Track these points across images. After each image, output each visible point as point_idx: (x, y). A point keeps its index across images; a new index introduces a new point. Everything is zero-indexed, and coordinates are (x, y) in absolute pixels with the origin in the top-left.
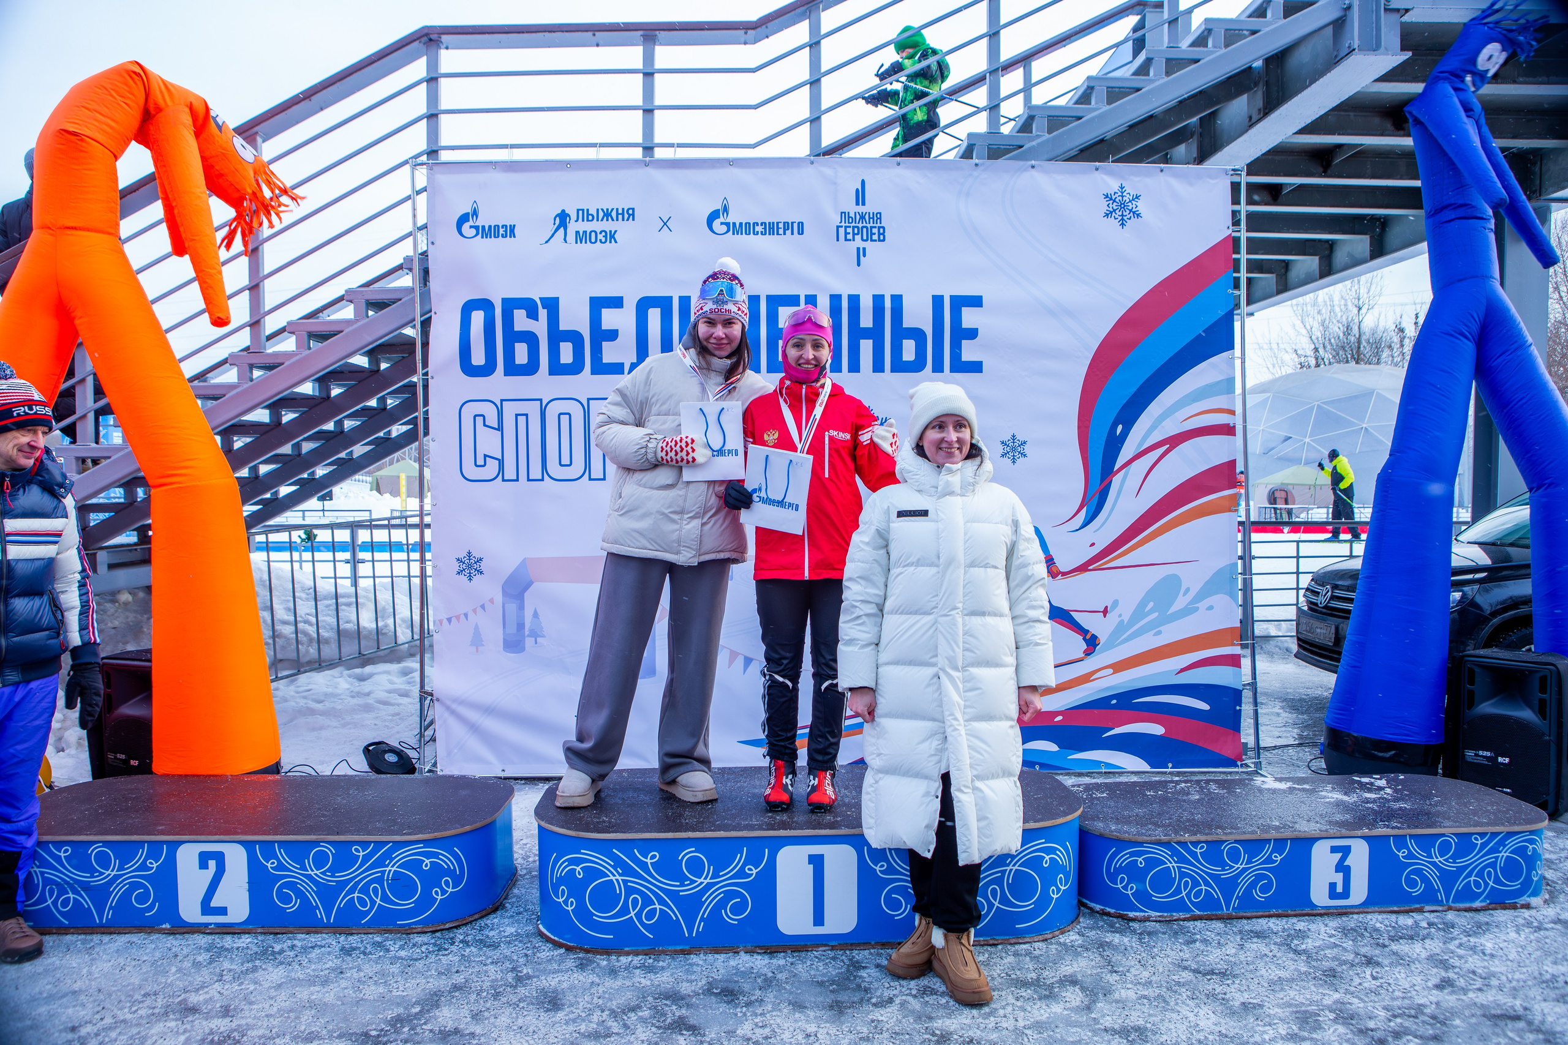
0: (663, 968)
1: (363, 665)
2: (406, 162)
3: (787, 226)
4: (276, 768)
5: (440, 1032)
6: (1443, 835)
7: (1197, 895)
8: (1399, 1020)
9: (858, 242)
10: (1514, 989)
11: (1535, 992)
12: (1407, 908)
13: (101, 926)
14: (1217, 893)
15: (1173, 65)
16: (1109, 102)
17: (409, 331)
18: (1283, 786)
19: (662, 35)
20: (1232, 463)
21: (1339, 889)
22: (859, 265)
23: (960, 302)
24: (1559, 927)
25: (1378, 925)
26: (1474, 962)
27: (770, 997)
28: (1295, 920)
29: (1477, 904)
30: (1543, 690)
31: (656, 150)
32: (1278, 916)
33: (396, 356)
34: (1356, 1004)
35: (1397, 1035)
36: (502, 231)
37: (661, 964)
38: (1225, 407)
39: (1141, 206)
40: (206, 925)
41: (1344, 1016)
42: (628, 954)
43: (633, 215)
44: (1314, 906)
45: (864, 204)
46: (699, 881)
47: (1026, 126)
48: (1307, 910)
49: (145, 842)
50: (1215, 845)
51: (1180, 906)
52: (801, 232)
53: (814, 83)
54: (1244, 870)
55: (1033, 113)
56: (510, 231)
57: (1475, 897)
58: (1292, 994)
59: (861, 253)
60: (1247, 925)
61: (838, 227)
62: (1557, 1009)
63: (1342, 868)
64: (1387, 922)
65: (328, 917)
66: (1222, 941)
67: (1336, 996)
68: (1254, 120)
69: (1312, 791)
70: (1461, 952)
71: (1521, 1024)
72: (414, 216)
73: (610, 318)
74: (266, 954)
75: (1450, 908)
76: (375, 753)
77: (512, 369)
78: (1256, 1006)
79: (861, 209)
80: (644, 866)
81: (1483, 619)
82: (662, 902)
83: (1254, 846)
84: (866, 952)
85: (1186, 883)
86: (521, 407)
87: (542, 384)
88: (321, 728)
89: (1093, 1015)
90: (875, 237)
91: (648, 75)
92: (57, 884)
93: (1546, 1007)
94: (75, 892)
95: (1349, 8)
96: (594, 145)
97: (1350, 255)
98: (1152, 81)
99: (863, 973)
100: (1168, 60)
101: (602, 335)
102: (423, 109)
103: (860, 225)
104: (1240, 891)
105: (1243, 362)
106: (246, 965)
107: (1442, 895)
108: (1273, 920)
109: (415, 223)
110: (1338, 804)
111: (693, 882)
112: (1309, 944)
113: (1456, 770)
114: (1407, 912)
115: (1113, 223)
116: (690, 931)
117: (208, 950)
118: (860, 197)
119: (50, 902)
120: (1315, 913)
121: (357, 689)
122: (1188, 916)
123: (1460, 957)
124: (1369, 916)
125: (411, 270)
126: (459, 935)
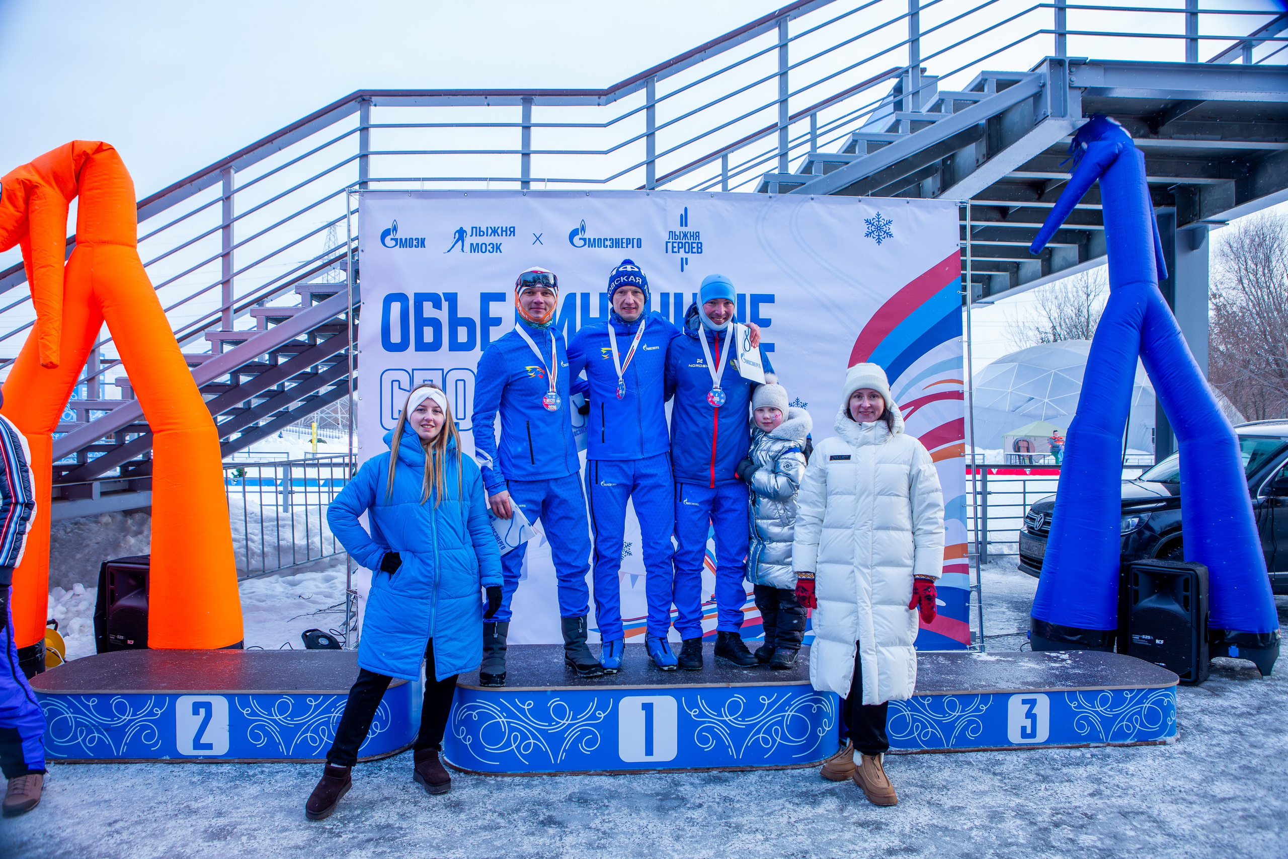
0: (536, 785)
1: (294, 574)
2: (343, 190)
3: (629, 241)
4: (240, 645)
5: (377, 826)
6: (1103, 691)
7: (926, 735)
8: (1059, 816)
9: (682, 253)
10: (1144, 796)
11: (1158, 798)
12: (1077, 745)
13: (118, 757)
14: (940, 734)
15: (916, 125)
16: (868, 153)
17: (342, 316)
18: (993, 658)
19: (537, 99)
20: (961, 421)
21: (1029, 731)
22: (682, 270)
23: (758, 299)
24: (1183, 756)
25: (1056, 756)
26: (1120, 779)
27: (614, 802)
28: (996, 753)
29: (1128, 742)
30: (1186, 590)
31: (531, 183)
32: (984, 751)
33: (329, 334)
34: (1031, 806)
35: (1057, 825)
36: (415, 243)
37: (535, 783)
38: (956, 378)
39: (893, 229)
40: (197, 757)
41: (1021, 813)
42: (509, 776)
43: (514, 232)
44: (1010, 743)
45: (686, 225)
46: (563, 722)
47: (807, 169)
48: (1006, 746)
49: (152, 695)
50: (938, 698)
51: (913, 743)
52: (639, 246)
53: (650, 135)
54: (959, 717)
55: (812, 159)
56: (422, 243)
57: (1127, 736)
58: (988, 800)
59: (684, 262)
60: (961, 757)
61: (667, 243)
62: (1170, 808)
63: (1030, 715)
64: (1062, 754)
65: (288, 751)
66: (942, 767)
67: (1018, 801)
68: (980, 162)
69: (1015, 662)
70: (1110, 773)
71: (1143, 817)
72: (349, 230)
73: (495, 310)
74: (242, 776)
75: (1109, 745)
76: (311, 638)
77: (421, 346)
78: (959, 808)
79: (684, 229)
80: (522, 711)
81: (1154, 539)
82: (535, 737)
83: (966, 699)
84: (683, 775)
85: (917, 727)
86: (428, 375)
87: (444, 358)
88: (265, 621)
89: (845, 814)
90: (695, 250)
91: (527, 128)
92: (86, 726)
93: (1163, 806)
94: (99, 732)
95: (1044, 85)
96: (485, 179)
97: (1065, 259)
98: (901, 136)
99: (681, 789)
100: (912, 122)
101: (489, 322)
102: (357, 151)
103: (684, 241)
104: (956, 732)
105: (969, 345)
106: (229, 784)
107: (1102, 736)
108: (981, 753)
109: (349, 236)
110: (1030, 670)
111: (558, 723)
112: (1004, 768)
113: (1126, 649)
114: (1078, 747)
115: (872, 241)
116: (556, 759)
117: (199, 774)
118: (684, 220)
119: (80, 740)
120: (1009, 748)
121: (291, 592)
122: (919, 750)
123: (1110, 776)
124: (1050, 751)
125: (345, 270)
126: (385, 764)
